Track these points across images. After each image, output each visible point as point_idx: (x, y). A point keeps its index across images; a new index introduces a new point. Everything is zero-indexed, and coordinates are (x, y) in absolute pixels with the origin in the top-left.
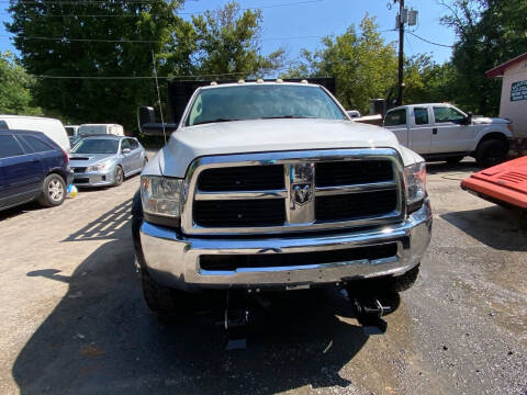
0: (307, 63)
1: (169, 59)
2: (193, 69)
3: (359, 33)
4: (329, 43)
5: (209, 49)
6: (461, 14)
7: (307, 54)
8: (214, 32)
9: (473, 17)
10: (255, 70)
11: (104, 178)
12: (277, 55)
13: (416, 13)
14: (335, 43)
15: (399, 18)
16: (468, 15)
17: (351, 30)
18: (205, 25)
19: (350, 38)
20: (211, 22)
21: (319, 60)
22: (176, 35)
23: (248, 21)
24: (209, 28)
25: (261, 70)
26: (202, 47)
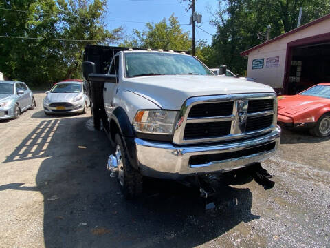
0: (138, 38)
1: (39, 26)
2: (58, 34)
3: (168, 24)
4: (151, 28)
5: (70, 22)
6: (220, 21)
7: (138, 33)
8: (73, 10)
9: (225, 22)
10: (104, 39)
11: (6, 113)
12: (118, 31)
13: (201, 16)
14: (154, 28)
15: (192, 18)
16: (223, 21)
17: (164, 21)
18: (66, 5)
19: (162, 26)
20: (71, 3)
21: (145, 37)
22: (42, 8)
23: (97, 6)
24: (69, 7)
25: (108, 39)
26: (64, 19)
